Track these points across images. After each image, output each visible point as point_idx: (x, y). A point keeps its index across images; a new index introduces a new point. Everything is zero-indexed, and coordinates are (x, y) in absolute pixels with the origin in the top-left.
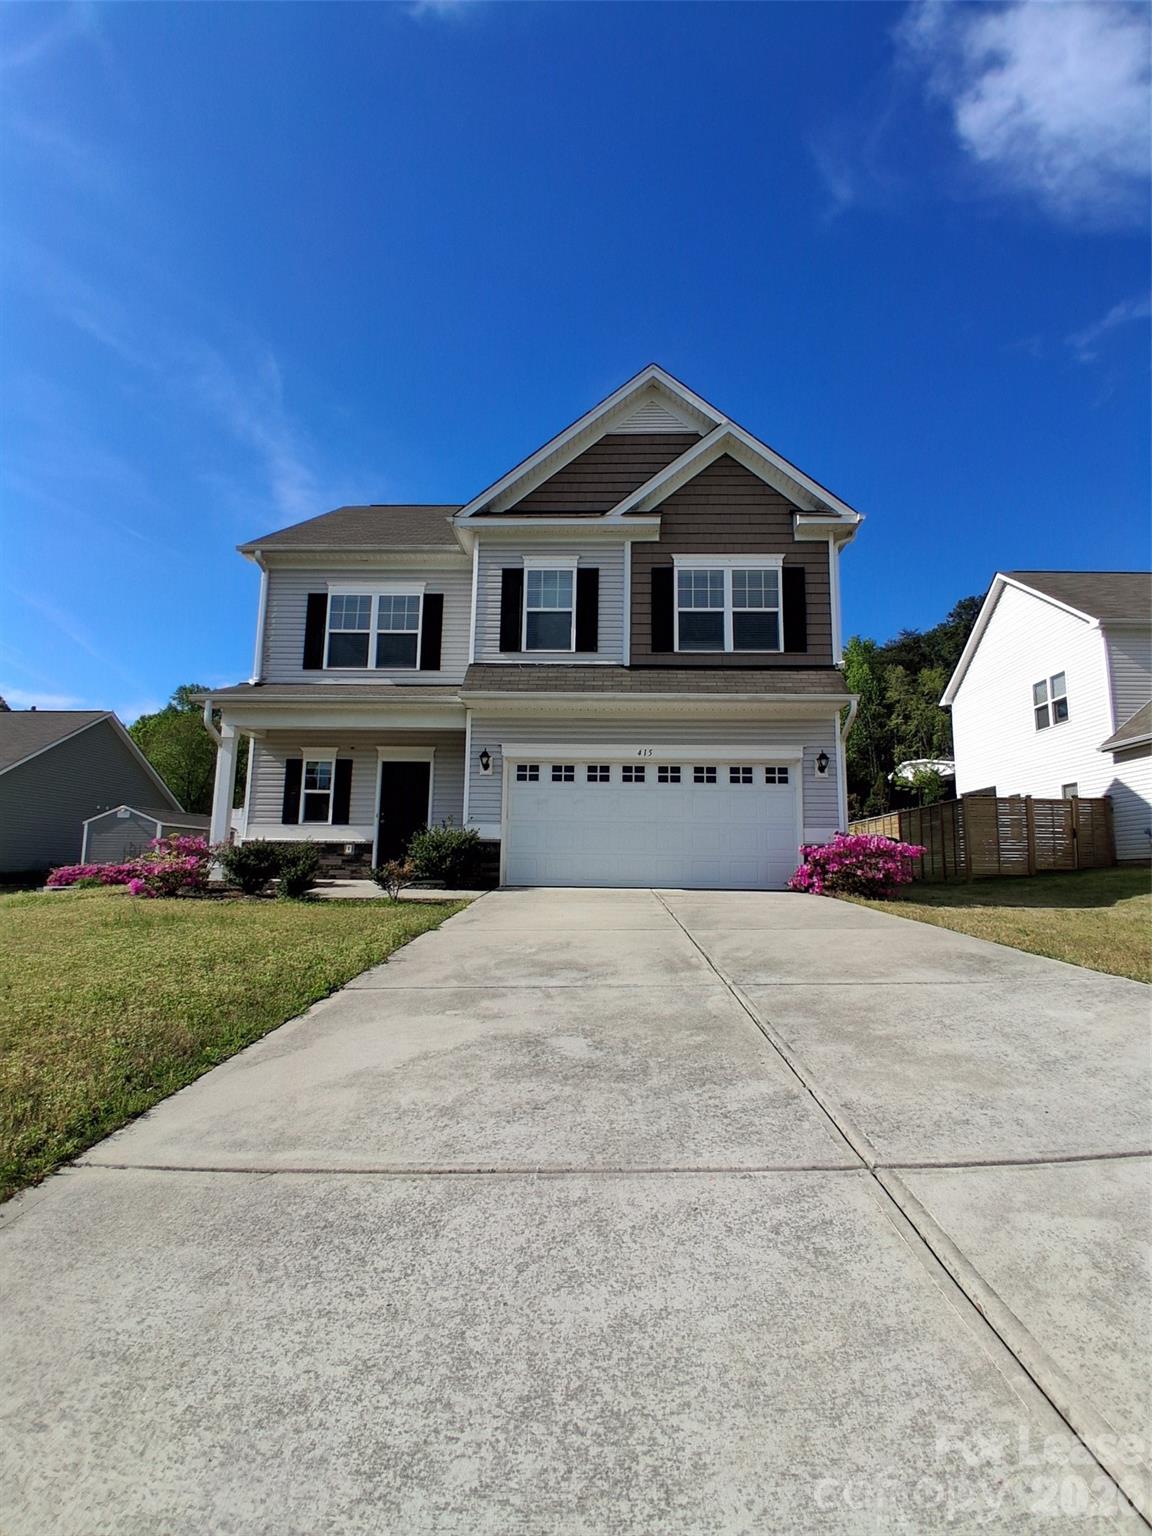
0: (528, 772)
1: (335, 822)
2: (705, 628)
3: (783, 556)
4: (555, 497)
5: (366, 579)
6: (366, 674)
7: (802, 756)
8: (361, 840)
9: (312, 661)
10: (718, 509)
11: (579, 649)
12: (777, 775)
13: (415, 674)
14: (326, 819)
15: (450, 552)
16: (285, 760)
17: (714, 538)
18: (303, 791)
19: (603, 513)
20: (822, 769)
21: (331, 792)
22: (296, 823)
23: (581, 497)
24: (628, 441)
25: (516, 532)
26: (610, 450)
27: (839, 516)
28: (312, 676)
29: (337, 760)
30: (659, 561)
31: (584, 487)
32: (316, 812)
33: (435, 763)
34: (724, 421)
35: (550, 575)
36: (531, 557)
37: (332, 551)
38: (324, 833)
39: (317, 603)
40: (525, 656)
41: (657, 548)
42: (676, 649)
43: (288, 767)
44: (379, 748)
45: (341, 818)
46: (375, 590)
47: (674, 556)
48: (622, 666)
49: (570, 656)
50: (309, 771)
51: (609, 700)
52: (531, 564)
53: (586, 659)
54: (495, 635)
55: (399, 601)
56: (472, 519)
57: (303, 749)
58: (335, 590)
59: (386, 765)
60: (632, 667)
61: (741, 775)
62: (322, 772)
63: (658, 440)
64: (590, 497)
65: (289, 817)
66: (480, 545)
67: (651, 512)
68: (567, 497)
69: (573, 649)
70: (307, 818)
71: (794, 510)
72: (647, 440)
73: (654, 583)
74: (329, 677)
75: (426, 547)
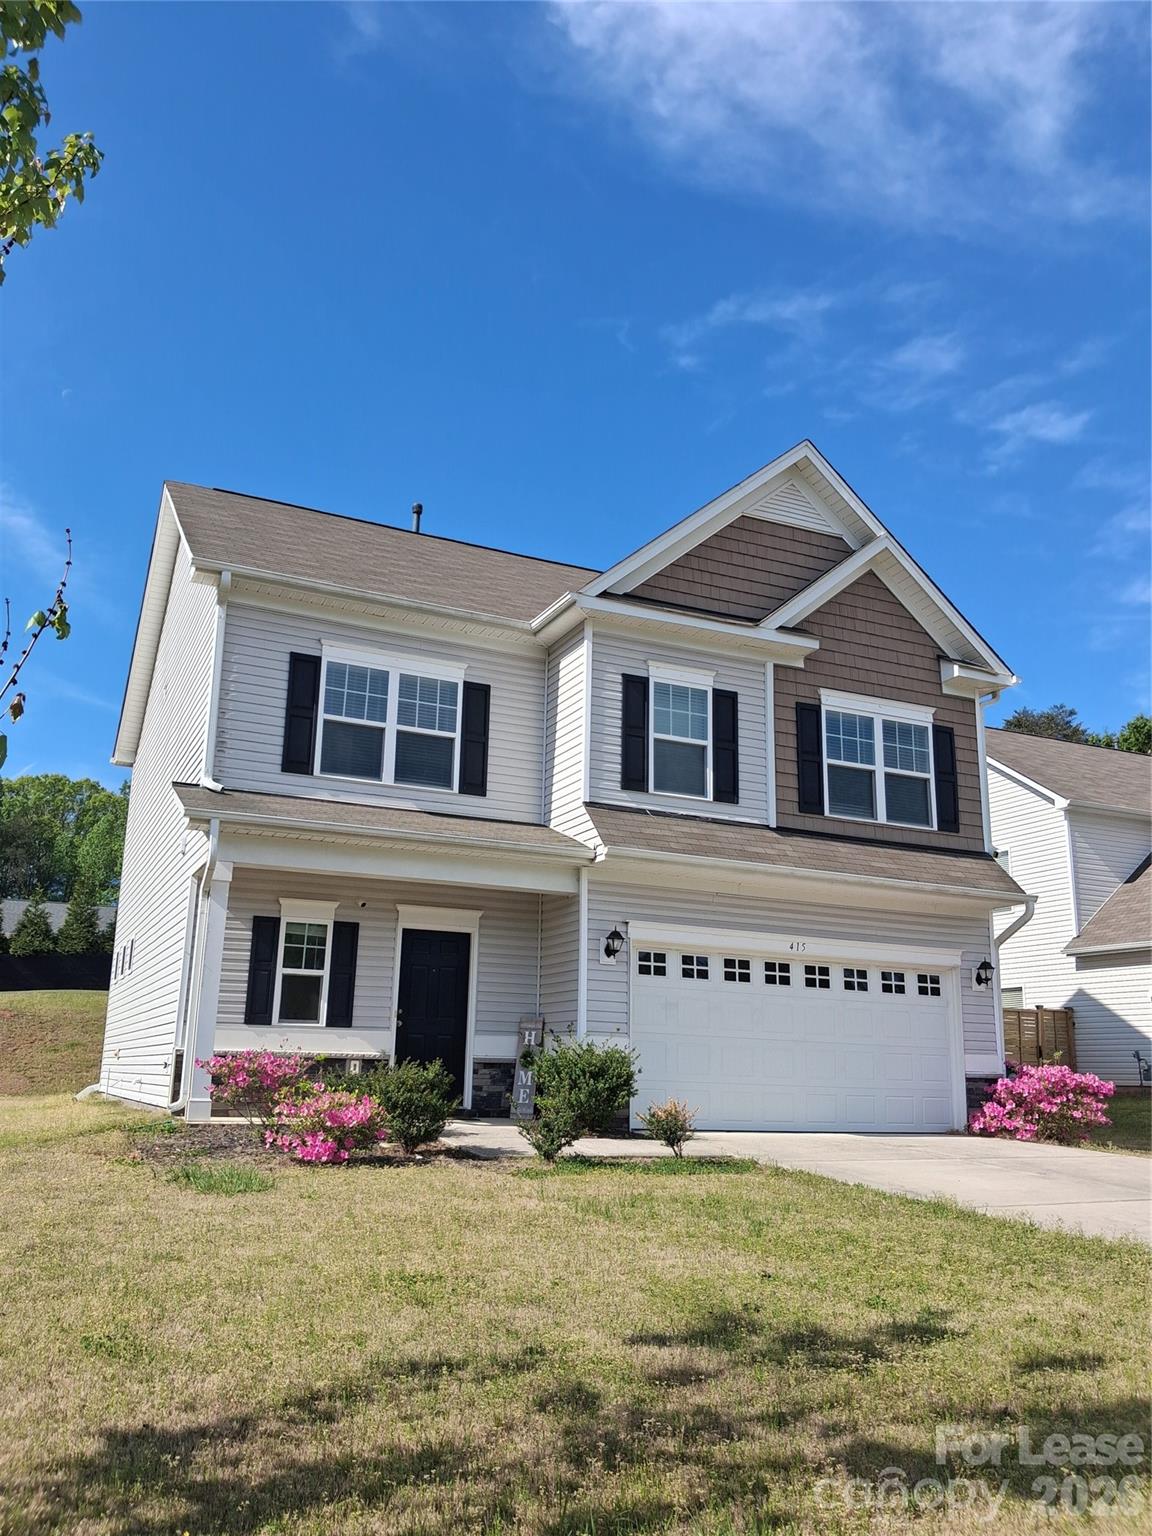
0: (652, 964)
1: (331, 1023)
2: (855, 789)
3: (933, 710)
4: (683, 587)
5: (383, 646)
6: (378, 790)
7: (960, 964)
8: (371, 1052)
9: (296, 760)
10: (865, 639)
11: (717, 798)
12: (930, 985)
13: (451, 798)
14: (315, 1017)
15: (513, 628)
16: (251, 916)
17: (862, 676)
18: (281, 971)
19: (756, 621)
20: (979, 980)
21: (325, 973)
22: (268, 1022)
23: (715, 593)
24: (766, 529)
25: (644, 626)
26: (746, 536)
27: (995, 675)
28: (294, 783)
29: (335, 923)
30: (804, 695)
31: (718, 581)
32: (299, 1006)
33: (480, 935)
34: (881, 533)
35: (681, 693)
36: (659, 664)
37: (348, 596)
38: (315, 1040)
39: (304, 669)
40: (654, 799)
41: (801, 677)
42: (827, 812)
43: (255, 930)
44: (400, 907)
45: (341, 1016)
46: (397, 665)
47: (823, 691)
48: (767, 827)
49: (705, 804)
50: (289, 939)
51: (786, 876)
52: (660, 673)
53: (725, 811)
54: (614, 765)
55: (429, 687)
56: (599, 600)
57: (282, 901)
58: (333, 653)
59: (406, 932)
60: (780, 830)
61: (893, 983)
62: (311, 940)
63: (799, 536)
64: (725, 595)
65: (257, 1013)
66: (594, 635)
67: (793, 628)
68: (697, 589)
69: (710, 797)
70: (285, 1015)
71: (942, 657)
72: (787, 534)
73: (799, 723)
74: (322, 786)
75: (485, 616)
